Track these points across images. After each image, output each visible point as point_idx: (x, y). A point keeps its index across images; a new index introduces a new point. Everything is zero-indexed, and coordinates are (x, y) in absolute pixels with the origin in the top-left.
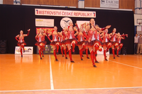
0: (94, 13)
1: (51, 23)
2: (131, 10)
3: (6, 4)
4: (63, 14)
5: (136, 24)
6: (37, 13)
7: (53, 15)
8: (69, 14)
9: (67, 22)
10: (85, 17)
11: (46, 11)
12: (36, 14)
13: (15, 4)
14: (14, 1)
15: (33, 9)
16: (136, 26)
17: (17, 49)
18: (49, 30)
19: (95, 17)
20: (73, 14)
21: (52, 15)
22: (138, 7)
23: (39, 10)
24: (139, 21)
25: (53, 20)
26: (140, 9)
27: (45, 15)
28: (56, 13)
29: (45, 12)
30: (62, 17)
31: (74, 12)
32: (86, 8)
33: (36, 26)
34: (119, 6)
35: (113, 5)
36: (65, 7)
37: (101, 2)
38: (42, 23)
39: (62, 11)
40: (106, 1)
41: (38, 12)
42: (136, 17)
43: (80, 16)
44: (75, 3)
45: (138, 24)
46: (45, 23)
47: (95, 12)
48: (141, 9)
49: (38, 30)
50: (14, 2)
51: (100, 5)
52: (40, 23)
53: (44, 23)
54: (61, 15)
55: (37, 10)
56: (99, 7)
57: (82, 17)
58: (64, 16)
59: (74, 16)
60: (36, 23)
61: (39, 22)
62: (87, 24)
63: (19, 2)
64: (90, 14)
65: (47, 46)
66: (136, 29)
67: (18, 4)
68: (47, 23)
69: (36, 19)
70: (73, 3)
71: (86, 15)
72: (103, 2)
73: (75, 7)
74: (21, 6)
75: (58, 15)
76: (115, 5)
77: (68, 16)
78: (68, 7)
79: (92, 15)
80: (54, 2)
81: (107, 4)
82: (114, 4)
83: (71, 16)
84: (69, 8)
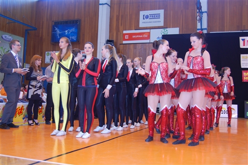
3: (184, 33)
6: (244, 45)
12: (242, 46)
33: (242, 67)
41: (245, 42)
49: (245, 74)
50: (198, 29)
55: (243, 40)
60: (242, 62)
63: (205, 29)
67: (205, 32)
69: (242, 55)
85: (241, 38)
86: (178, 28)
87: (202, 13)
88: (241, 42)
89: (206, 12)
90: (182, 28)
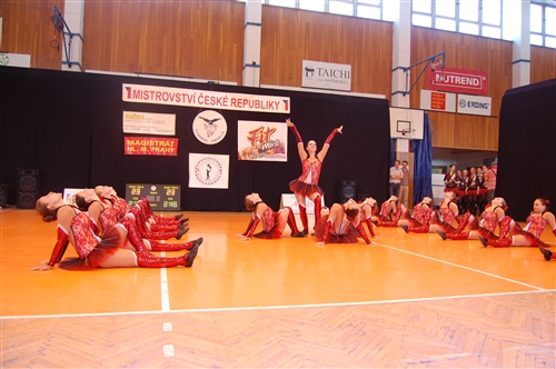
0: (285, 101)
1: (167, 125)
2: (383, 97)
3: (39, 67)
4: (202, 100)
5: (393, 134)
6: (129, 97)
7: (174, 103)
8: (218, 101)
9: (211, 122)
10: (260, 110)
11: (152, 92)
12: (125, 99)
13: (65, 68)
14: (64, 59)
15: (116, 83)
16: (395, 140)
17: (68, 195)
18: (162, 143)
19: (288, 112)
20: (229, 101)
21: (169, 103)
22: (400, 90)
23: (134, 87)
24: (403, 126)
25: (173, 117)
26: (404, 94)
27: (149, 101)
28: (182, 97)
29: (150, 95)
30: (197, 111)
31: (230, 95)
32: (263, 86)
33: (125, 131)
34: (352, 85)
35: (337, 82)
36: (206, 81)
37: (304, 72)
38: (143, 124)
39: (198, 92)
40: (316, 71)
41: (131, 92)
42: (395, 115)
43: (246, 108)
44: (234, 71)
45: (400, 135)
46: (151, 125)
47: (288, 99)
48: (408, 96)
49: (129, 142)
50: (64, 63)
51: (301, 79)
52: (137, 124)
53: (148, 124)
54: (197, 105)
55: (128, 89)
56: (300, 85)
57: (253, 110)
58: (203, 106)
59: (230, 107)
60: (125, 123)
61: (132, 123)
62: (265, 130)
63: (77, 64)
64: (274, 105)
65: (154, 188)
66: (395, 147)
67: (76, 69)
68: (154, 125)
69: (125, 113)
70: (230, 72)
71: (264, 105)
72: (310, 73)
73: (235, 84)
74: (83, 74)
75: (187, 104)
76: (341, 82)
77: (215, 107)
78: (216, 82)
79: (281, 105)
80: (177, 67)
81: (321, 77)
82: (339, 79)
83: (224, 108)
84: (219, 85)
85: (125, 85)
86: (29, 57)
87: (71, 35)
88: (125, 92)
89: (79, 35)
90: (37, 57)
